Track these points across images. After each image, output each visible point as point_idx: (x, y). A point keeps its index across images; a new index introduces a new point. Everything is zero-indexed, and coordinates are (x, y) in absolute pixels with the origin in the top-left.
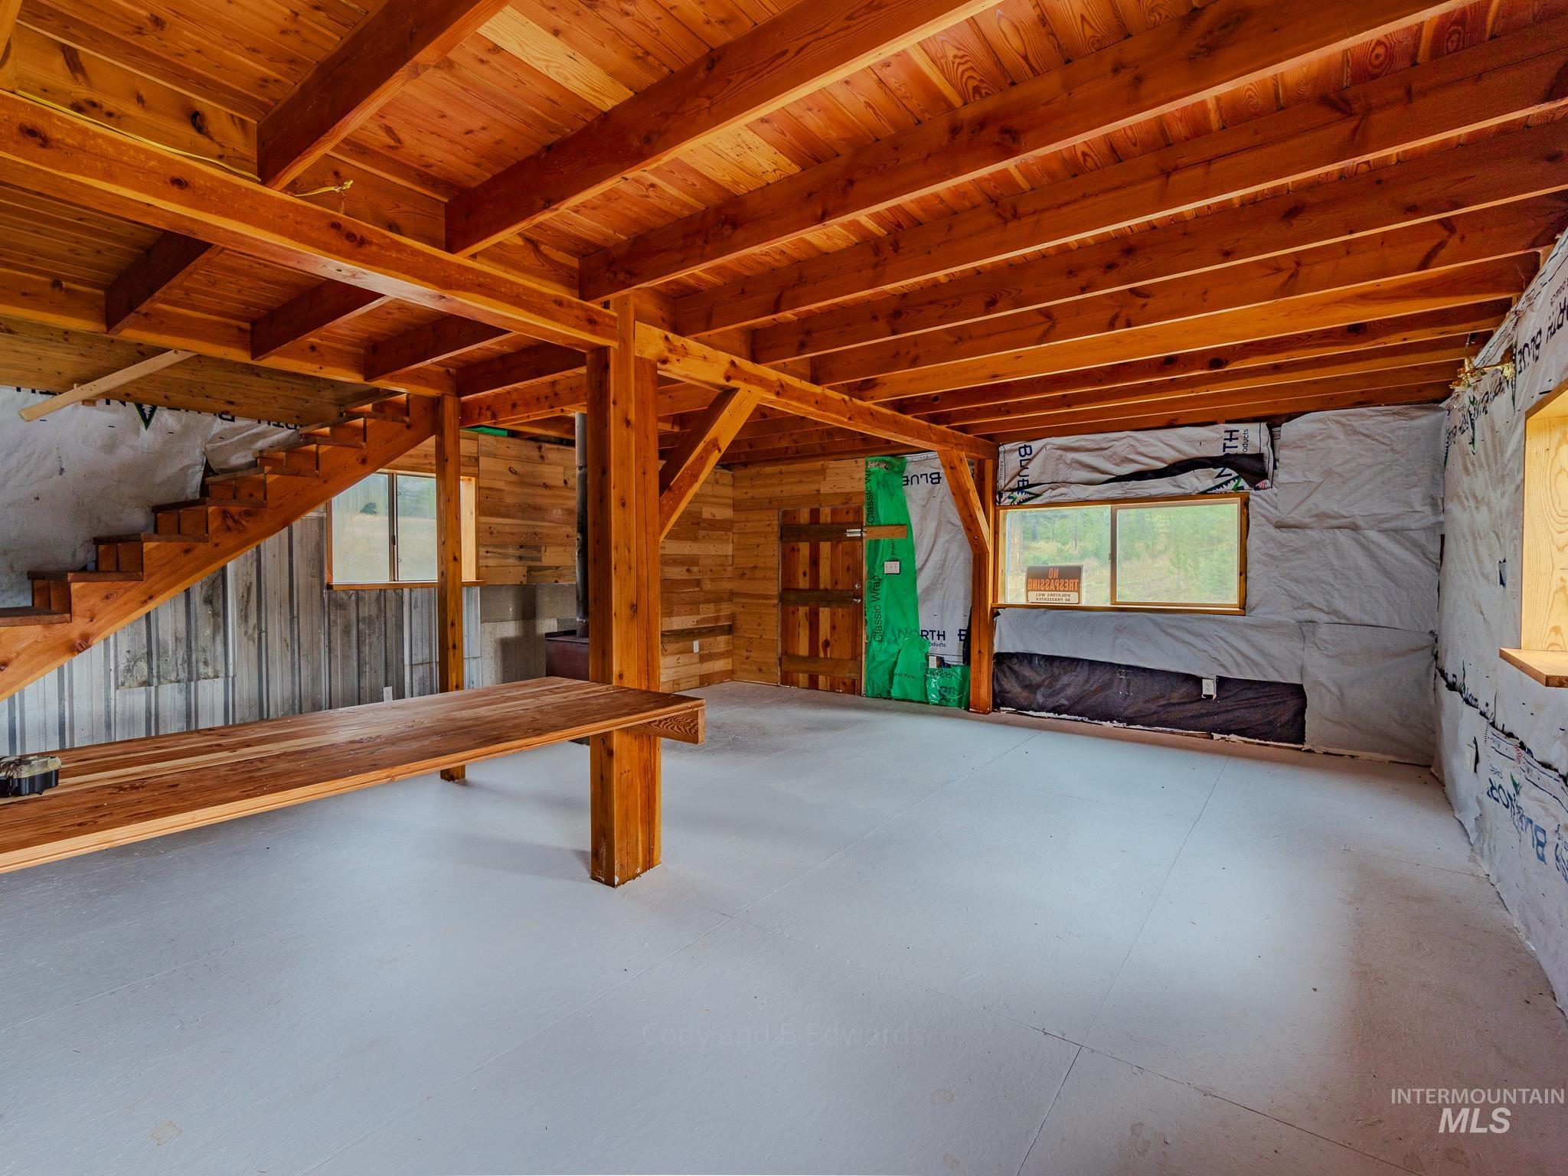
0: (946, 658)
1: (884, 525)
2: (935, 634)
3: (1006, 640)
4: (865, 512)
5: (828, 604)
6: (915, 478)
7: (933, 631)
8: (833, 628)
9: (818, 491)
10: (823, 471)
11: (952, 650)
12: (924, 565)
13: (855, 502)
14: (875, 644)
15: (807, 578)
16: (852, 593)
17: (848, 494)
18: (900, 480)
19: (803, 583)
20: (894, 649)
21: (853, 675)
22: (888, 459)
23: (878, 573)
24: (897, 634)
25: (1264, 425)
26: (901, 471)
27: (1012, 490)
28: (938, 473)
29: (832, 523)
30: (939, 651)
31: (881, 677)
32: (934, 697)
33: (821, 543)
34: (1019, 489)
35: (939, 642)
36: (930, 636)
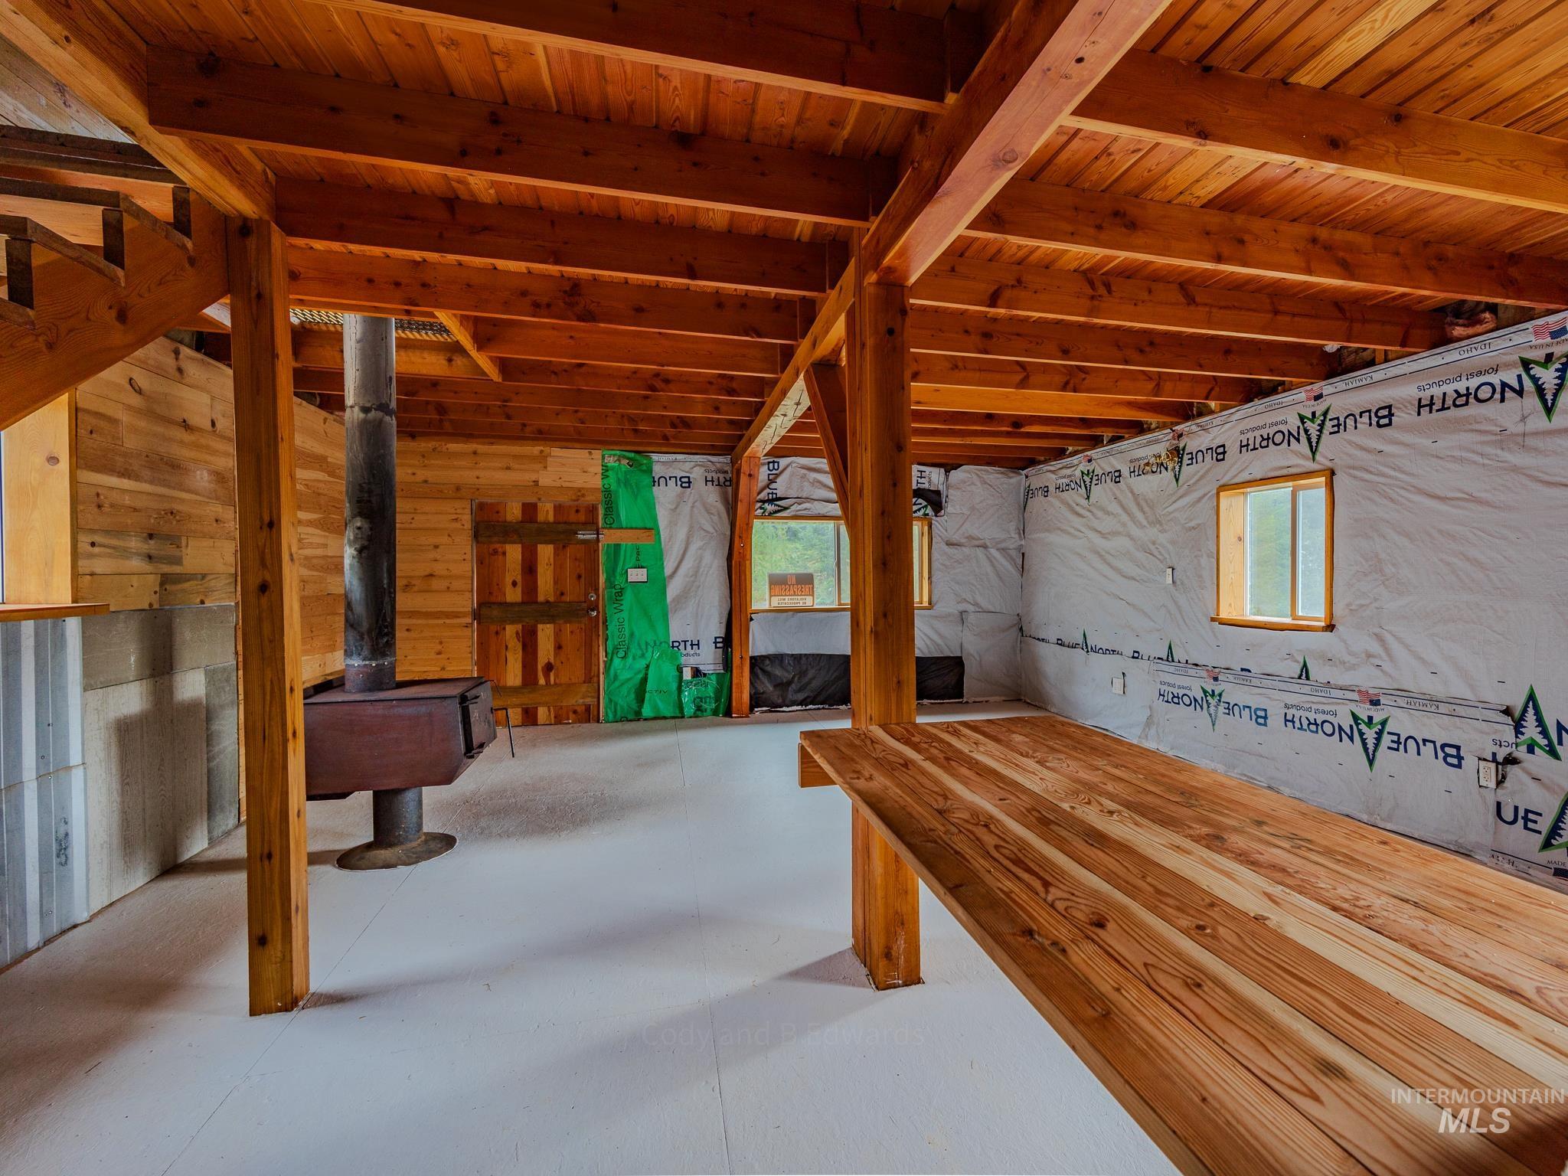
0: (701, 668)
1: (626, 528)
2: (688, 644)
3: (761, 641)
4: (601, 512)
5: (551, 619)
6: (662, 480)
7: (685, 642)
8: (559, 647)
9: (536, 482)
10: (542, 459)
11: (708, 658)
12: (675, 572)
13: (590, 499)
14: (617, 661)
15: (519, 589)
16: (585, 605)
17: (579, 490)
18: (647, 480)
19: (513, 595)
20: (643, 663)
21: (588, 701)
22: (632, 455)
23: (619, 580)
24: (643, 647)
25: (942, 470)
26: (650, 471)
27: (764, 502)
28: (689, 477)
29: (555, 523)
30: (693, 661)
31: (625, 699)
32: (689, 710)
33: (540, 547)
34: (770, 501)
35: (692, 652)
36: (682, 647)
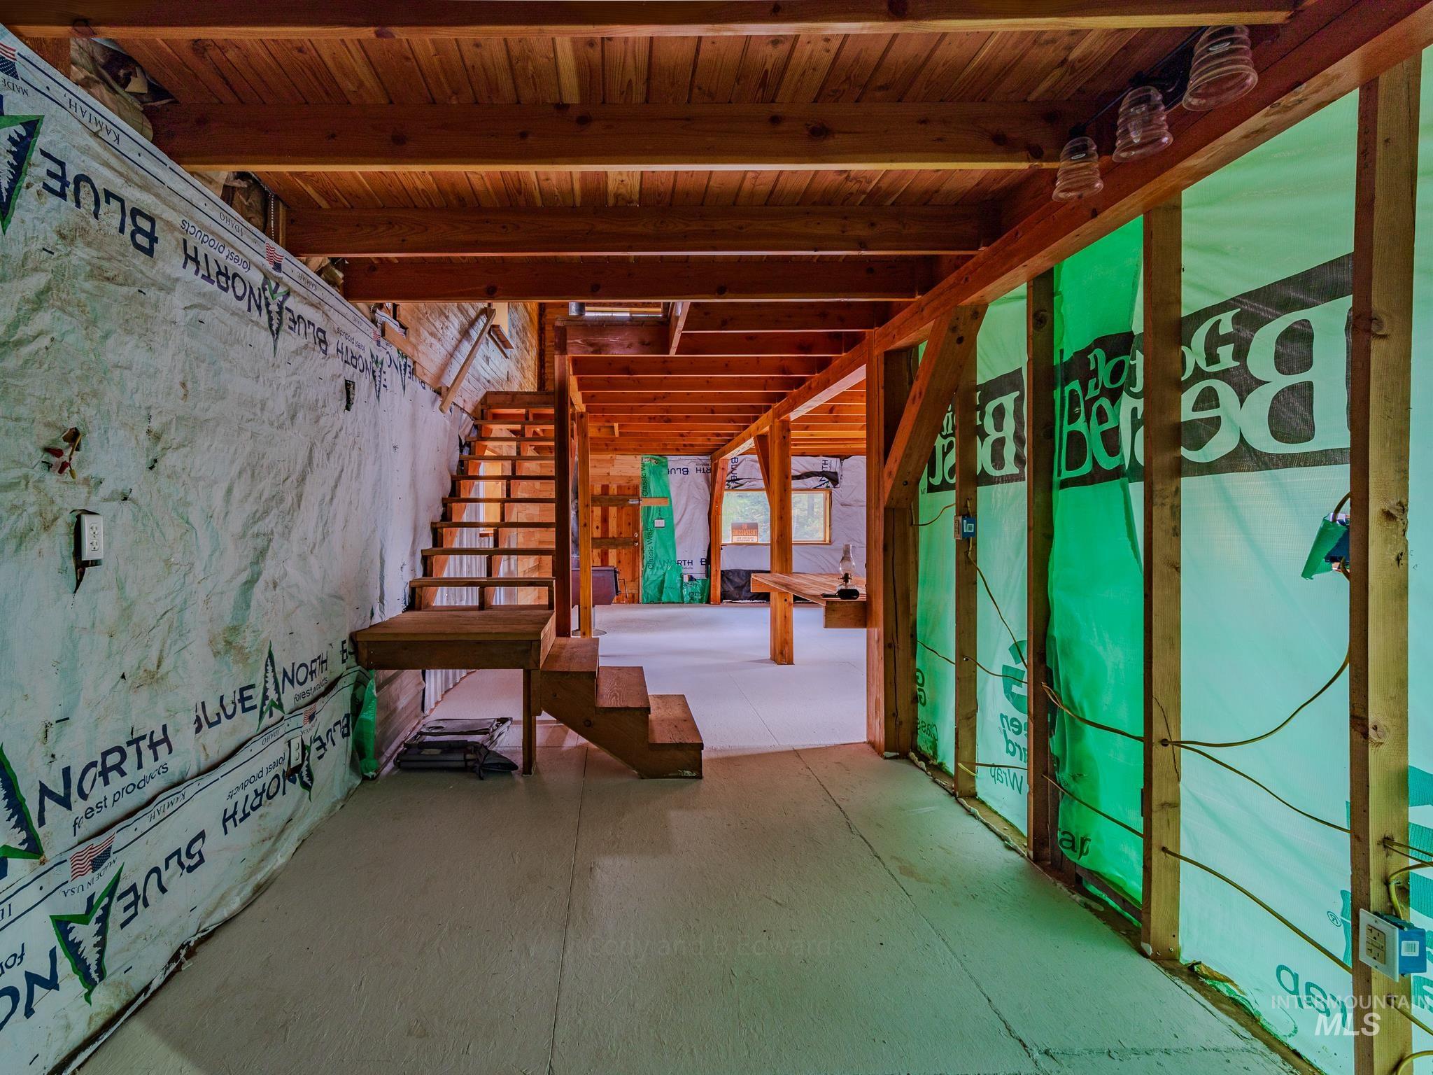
0: (693, 575)
1: (654, 498)
2: (687, 562)
3: (727, 562)
4: (641, 489)
5: (616, 546)
6: (673, 471)
7: (685, 561)
8: (619, 561)
9: (608, 474)
10: (612, 461)
11: (698, 570)
12: (679, 522)
13: (635, 482)
14: (648, 570)
15: (600, 530)
16: (632, 540)
17: (630, 477)
18: (665, 471)
19: (596, 534)
20: (661, 572)
21: (634, 591)
22: (657, 457)
23: (650, 526)
24: (663, 563)
25: (839, 459)
26: (667, 466)
27: (729, 481)
28: (687, 468)
29: (617, 495)
30: (689, 572)
31: (653, 591)
32: (687, 599)
33: (610, 508)
34: (733, 481)
35: (689, 567)
36: (683, 564)
